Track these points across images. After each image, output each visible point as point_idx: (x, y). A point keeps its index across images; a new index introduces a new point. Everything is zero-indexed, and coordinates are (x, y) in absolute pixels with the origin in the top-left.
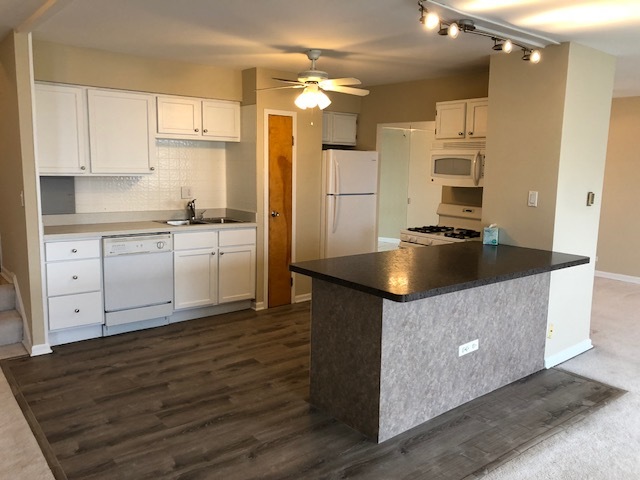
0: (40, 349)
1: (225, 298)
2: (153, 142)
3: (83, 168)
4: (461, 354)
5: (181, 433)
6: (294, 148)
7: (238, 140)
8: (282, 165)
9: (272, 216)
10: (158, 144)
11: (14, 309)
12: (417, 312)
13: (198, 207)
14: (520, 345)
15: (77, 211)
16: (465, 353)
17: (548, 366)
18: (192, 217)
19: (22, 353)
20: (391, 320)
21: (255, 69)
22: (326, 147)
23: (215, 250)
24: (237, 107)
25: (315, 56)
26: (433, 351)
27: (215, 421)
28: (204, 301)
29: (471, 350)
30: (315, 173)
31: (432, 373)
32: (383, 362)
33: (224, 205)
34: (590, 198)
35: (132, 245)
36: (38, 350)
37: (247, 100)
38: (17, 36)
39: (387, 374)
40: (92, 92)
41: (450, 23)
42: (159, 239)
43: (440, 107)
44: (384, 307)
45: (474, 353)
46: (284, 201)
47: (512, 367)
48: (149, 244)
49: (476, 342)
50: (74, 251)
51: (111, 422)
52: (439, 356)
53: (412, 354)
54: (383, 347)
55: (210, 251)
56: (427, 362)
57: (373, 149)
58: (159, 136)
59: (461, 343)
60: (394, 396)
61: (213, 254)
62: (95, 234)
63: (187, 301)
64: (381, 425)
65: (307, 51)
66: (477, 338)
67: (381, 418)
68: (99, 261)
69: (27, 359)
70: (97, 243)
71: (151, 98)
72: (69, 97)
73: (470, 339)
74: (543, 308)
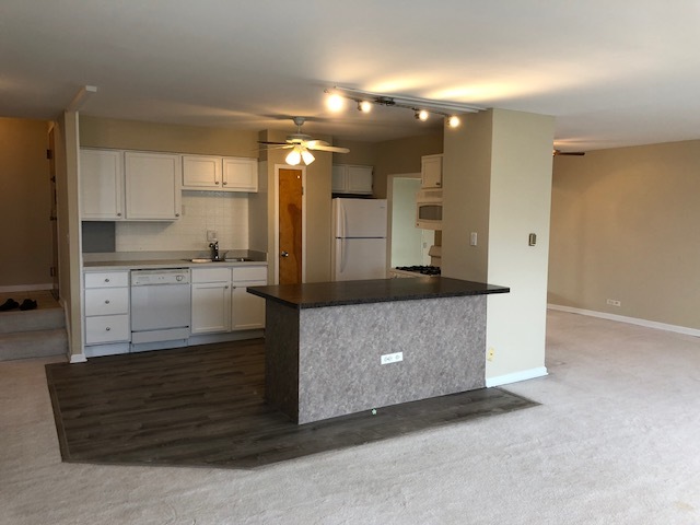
0: (78, 358)
1: (238, 326)
2: (179, 193)
3: (119, 215)
4: (383, 362)
5: (156, 411)
6: (304, 197)
7: (256, 191)
8: (292, 212)
9: (282, 256)
10: (183, 195)
11: (65, 327)
12: (334, 323)
13: (221, 248)
14: (453, 363)
15: (117, 250)
16: (388, 362)
17: (489, 385)
18: (215, 255)
19: (65, 360)
20: (308, 328)
21: (266, 131)
22: (335, 196)
23: (229, 284)
24: (255, 163)
25: (300, 122)
26: (353, 356)
27: (186, 406)
28: (219, 328)
29: (394, 360)
30: (326, 219)
31: (352, 375)
32: (301, 360)
33: (247, 247)
34: (532, 239)
35: (154, 278)
36: (77, 358)
37: (262, 157)
38: (66, 115)
39: (306, 370)
40: (128, 154)
41: (359, 101)
42: (178, 273)
43: (425, 160)
44: (301, 317)
45: (397, 363)
46: (294, 243)
47: (444, 382)
48: (170, 277)
49: (400, 354)
50: (107, 280)
51: (109, 403)
52: (359, 361)
53: (330, 357)
54: (301, 348)
55: (225, 284)
56: (347, 365)
57: (385, 198)
58: (184, 188)
59: (383, 354)
60: (313, 388)
61: (226, 287)
62: (125, 267)
63: (202, 327)
64: (301, 410)
65: (294, 118)
66: (401, 350)
67: (301, 404)
68: (126, 291)
69: (68, 365)
70: (126, 275)
71: (177, 158)
72: (111, 158)
73: (393, 351)
74: (480, 332)
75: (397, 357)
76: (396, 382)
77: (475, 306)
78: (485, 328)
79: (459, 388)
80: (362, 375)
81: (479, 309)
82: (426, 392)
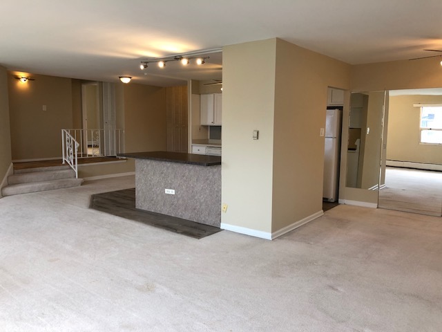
4: (166, 193)
16: (168, 193)
17: (222, 227)
20: (138, 167)
26: (154, 185)
34: (256, 135)
39: (137, 185)
45: (173, 195)
47: (196, 214)
49: (174, 191)
50: (199, 150)
52: (157, 188)
53: (146, 183)
56: (152, 188)
59: (166, 188)
64: (136, 202)
66: (174, 189)
73: (171, 188)
74: (217, 191)
75: (172, 192)
76: (172, 204)
77: (214, 175)
78: (221, 190)
79: (204, 221)
80: (157, 196)
81: (216, 177)
82: (187, 216)
